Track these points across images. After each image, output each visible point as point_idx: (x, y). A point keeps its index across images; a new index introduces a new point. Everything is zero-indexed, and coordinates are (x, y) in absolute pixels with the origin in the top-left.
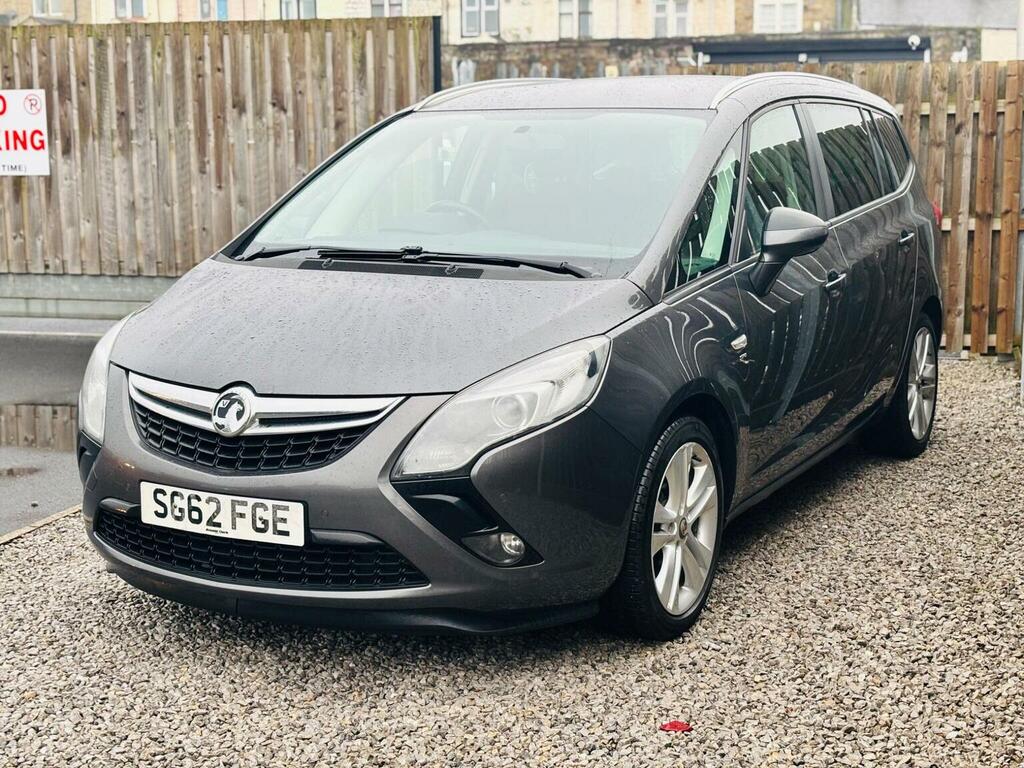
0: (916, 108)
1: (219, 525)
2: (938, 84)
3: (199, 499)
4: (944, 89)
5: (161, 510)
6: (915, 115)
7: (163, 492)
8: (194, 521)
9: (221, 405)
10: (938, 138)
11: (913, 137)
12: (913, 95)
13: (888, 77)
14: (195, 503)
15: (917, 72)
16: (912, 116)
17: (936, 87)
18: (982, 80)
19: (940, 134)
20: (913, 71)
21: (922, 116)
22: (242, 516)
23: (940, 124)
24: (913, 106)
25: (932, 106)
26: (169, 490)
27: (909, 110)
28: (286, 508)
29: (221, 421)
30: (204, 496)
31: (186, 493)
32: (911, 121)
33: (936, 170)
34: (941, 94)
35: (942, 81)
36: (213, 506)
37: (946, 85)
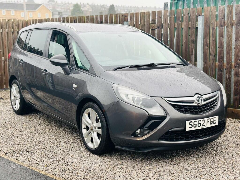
0: (11, 30)
1: (204, 125)
2: (15, 25)
3: (200, 121)
4: (16, 26)
5: (191, 126)
6: (11, 32)
7: (192, 122)
8: (199, 126)
9: (197, 99)
10: (16, 37)
11: (11, 37)
14: (199, 122)
15: (10, 21)
16: (10, 32)
17: (14, 25)
18: (23, 24)
20: (9, 21)
21: (12, 32)
22: (208, 122)
23: (16, 34)
24: (10, 30)
25: (13, 30)
26: (193, 121)
28: (216, 118)
29: (199, 102)
30: (201, 120)
31: (197, 120)
32: (10, 33)
34: (16, 27)
35: (15, 24)
36: (203, 121)
37: (16, 25)
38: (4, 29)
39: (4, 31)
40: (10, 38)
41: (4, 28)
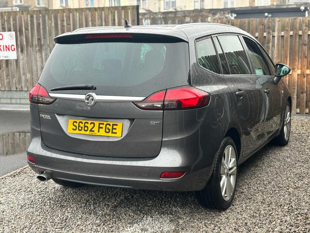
0: (297, 33)
2: (304, 24)
4: (306, 26)
6: (297, 35)
10: (305, 42)
11: (296, 42)
12: (296, 28)
13: (287, 22)
16: (296, 35)
17: (304, 25)
19: (305, 41)
20: (296, 20)
21: (299, 35)
23: (305, 38)
24: (296, 32)
25: (302, 32)
27: (295, 33)
32: (295, 37)
33: (304, 54)
34: (306, 27)
35: (306, 23)
37: (307, 24)
38: (287, 32)
39: (287, 34)
40: (295, 44)
41: (287, 30)
